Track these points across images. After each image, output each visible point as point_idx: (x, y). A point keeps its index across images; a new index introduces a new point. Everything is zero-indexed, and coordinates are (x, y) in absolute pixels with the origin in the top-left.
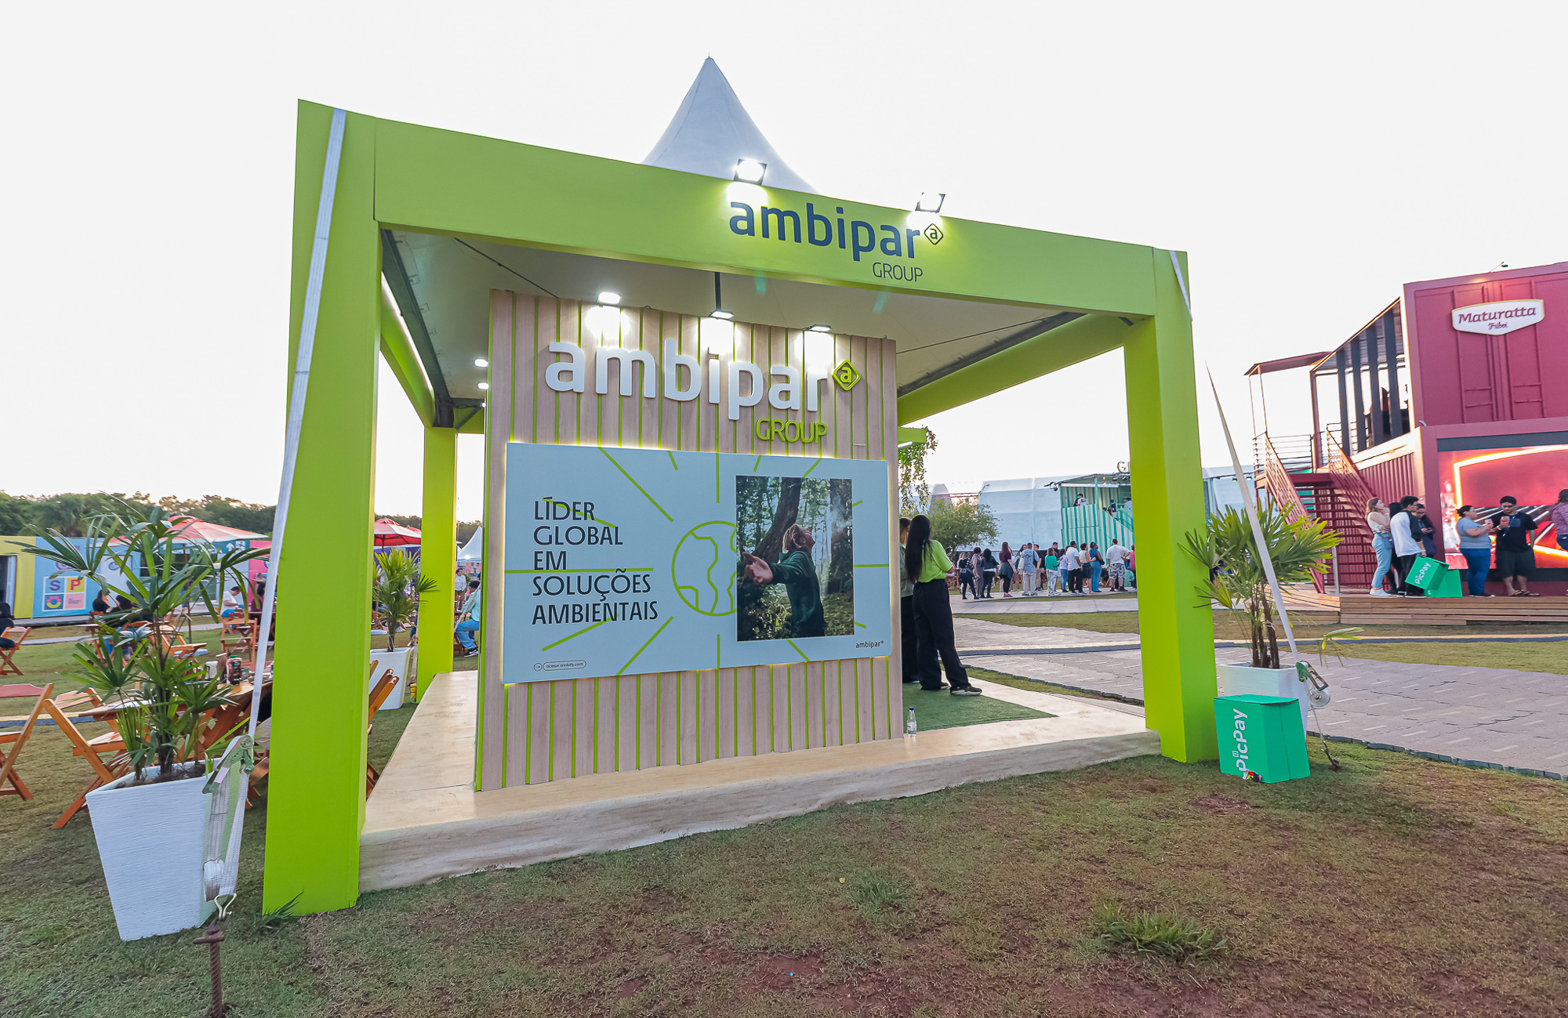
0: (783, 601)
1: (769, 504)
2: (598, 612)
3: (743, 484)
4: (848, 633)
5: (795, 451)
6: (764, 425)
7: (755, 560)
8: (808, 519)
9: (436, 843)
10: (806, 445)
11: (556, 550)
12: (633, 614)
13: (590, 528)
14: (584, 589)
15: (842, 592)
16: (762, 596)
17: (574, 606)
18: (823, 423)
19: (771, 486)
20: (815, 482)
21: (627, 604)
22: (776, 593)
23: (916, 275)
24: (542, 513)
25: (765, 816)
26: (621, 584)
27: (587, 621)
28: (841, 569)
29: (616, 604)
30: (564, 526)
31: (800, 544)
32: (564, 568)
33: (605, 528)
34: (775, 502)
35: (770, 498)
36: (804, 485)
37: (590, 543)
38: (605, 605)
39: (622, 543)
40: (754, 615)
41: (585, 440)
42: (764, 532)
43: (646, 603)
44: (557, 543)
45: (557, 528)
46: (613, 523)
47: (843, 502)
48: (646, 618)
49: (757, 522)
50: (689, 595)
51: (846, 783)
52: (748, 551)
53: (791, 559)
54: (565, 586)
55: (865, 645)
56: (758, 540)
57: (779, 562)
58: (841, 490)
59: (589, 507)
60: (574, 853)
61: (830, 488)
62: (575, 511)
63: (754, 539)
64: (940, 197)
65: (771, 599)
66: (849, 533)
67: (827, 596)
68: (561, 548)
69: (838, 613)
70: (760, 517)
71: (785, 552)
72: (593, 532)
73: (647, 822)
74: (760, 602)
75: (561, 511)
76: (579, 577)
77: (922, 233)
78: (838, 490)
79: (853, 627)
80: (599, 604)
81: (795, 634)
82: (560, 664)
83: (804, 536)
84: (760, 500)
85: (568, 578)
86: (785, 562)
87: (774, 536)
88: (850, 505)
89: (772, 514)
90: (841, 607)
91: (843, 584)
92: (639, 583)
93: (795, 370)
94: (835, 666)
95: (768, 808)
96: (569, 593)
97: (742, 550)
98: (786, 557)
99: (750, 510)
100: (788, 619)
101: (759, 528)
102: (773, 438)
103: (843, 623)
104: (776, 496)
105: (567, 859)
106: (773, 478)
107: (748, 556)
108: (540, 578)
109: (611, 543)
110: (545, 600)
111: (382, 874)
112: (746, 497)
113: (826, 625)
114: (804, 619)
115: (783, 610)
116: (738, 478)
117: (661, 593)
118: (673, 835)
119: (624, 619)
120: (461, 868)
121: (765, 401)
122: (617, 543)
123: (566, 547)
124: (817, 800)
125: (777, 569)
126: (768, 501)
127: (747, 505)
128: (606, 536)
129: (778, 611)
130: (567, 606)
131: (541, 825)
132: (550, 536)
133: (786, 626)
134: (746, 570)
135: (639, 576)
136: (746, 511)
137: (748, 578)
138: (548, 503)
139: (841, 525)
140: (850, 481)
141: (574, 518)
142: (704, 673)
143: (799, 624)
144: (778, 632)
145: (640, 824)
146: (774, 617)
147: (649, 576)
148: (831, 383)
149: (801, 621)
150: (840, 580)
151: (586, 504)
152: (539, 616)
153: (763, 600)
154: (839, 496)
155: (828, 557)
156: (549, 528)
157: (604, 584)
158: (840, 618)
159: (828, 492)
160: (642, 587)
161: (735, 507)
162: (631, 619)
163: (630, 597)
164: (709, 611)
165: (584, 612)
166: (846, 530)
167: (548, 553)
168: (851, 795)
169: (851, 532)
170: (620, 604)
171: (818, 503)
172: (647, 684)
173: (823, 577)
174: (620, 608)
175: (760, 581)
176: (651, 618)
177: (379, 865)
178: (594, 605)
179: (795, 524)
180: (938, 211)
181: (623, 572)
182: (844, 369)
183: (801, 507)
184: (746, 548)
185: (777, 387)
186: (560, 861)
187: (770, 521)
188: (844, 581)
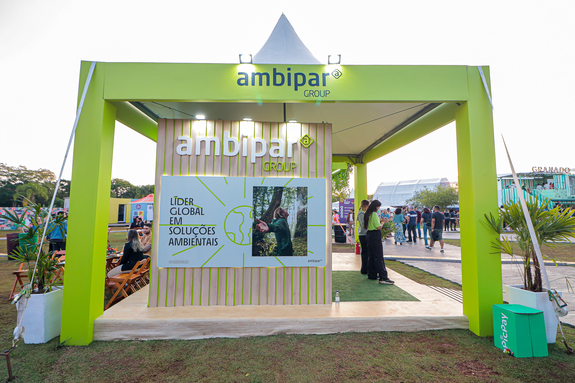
0: (273, 240)
1: (268, 198)
2: (194, 242)
3: (256, 190)
4: (304, 255)
5: (281, 175)
6: (267, 164)
7: (260, 222)
8: (286, 204)
9: (118, 327)
10: (283, 171)
11: (178, 217)
12: (208, 243)
13: (191, 208)
14: (189, 232)
15: (302, 237)
16: (263, 237)
17: (185, 239)
18: (294, 162)
19: (269, 190)
20: (290, 188)
21: (205, 239)
22: (270, 236)
23: (326, 94)
24: (173, 203)
25: (248, 334)
26: (203, 231)
27: (189, 245)
28: (302, 227)
29: (201, 239)
30: (181, 207)
31: (282, 216)
32: (181, 224)
33: (197, 208)
34: (271, 197)
35: (268, 195)
36: (284, 190)
37: (191, 214)
38: (197, 239)
39: (204, 215)
40: (260, 246)
41: (191, 174)
42: (265, 210)
43: (213, 239)
44: (179, 214)
45: (179, 208)
46: (200, 206)
47: (303, 197)
48: (213, 245)
49: (262, 206)
50: (231, 236)
51: (287, 324)
52: (258, 218)
53: (277, 222)
54: (181, 231)
55: (313, 261)
56: (262, 214)
57: (272, 223)
58: (302, 192)
59: (191, 200)
60: (167, 338)
61: (297, 191)
62: (186, 202)
63: (260, 213)
64: (338, 57)
65: (268, 239)
66: (305, 211)
67: (294, 238)
68: (180, 216)
69: (300, 246)
70: (263, 204)
71: (275, 219)
72: (192, 210)
73: (197, 330)
74: (263, 240)
75: (181, 202)
76: (187, 228)
77: (330, 74)
78: (301, 192)
79: (307, 253)
80: (194, 239)
81: (279, 255)
82: (179, 261)
83: (284, 212)
84: (264, 197)
85: (183, 228)
86: (274, 223)
87: (270, 212)
88: (307, 199)
89: (269, 203)
90: (301, 244)
91: (302, 233)
92: (210, 231)
93: (282, 140)
94: (298, 270)
95: (249, 331)
96: (183, 234)
97: (255, 218)
98: (275, 221)
99: (259, 201)
100: (275, 248)
101: (263, 209)
102: (271, 170)
103: (302, 251)
104: (271, 195)
105: (164, 340)
106: (270, 187)
107: (257, 220)
108: (172, 227)
109: (199, 214)
110: (174, 236)
111: (101, 335)
112: (257, 196)
113: (293, 251)
114: (283, 248)
115: (273, 244)
116: (254, 187)
117: (219, 235)
118: (207, 337)
119: (204, 245)
120: (126, 337)
121: (268, 154)
122: (202, 214)
123: (182, 216)
124: (272, 330)
125: (271, 226)
126: (267, 197)
127: (258, 199)
128: (198, 211)
129: (271, 244)
130: (182, 239)
131: (155, 325)
132: (176, 212)
133: (275, 251)
134: (257, 226)
135: (210, 228)
136: (257, 201)
137: (257, 229)
138: (176, 199)
139: (302, 207)
140: (306, 188)
141: (186, 205)
142: (238, 269)
143: (281, 250)
144: (271, 253)
145: (194, 330)
146: (269, 247)
147: (214, 228)
148: (299, 145)
149: (282, 249)
150: (300, 232)
151: (190, 199)
152: (171, 242)
153: (264, 239)
154: (301, 195)
155: (295, 222)
156: (176, 208)
157: (196, 231)
158: (301, 248)
159: (296, 192)
160: (212, 232)
161: (252, 199)
162: (207, 245)
163: (207, 236)
164: (240, 243)
165: (188, 242)
166: (304, 209)
167: (175, 218)
168: (289, 330)
169: (307, 210)
171: (291, 198)
172: (213, 272)
174: (202, 240)
175: (263, 231)
176: (215, 245)
177: (100, 331)
178: (192, 239)
179: (280, 207)
180: (339, 63)
181: (204, 226)
182: (305, 138)
183: (283, 200)
184: (257, 217)
185: (273, 148)
186: (161, 340)
187: (268, 205)
188: (303, 232)
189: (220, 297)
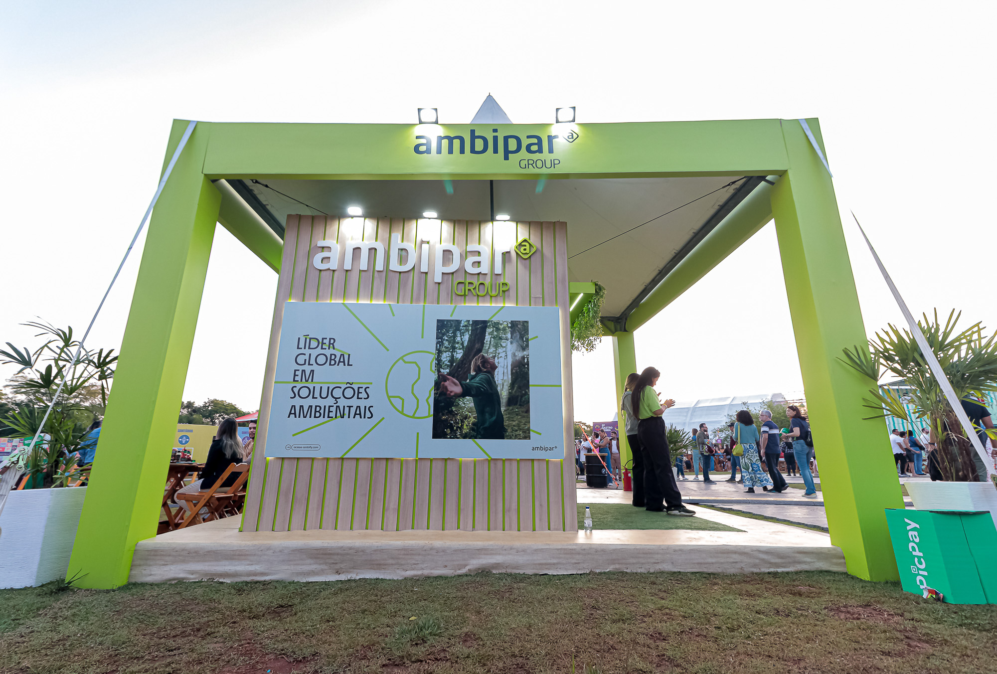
0: (470, 410)
1: (461, 339)
2: (332, 412)
3: (443, 326)
4: (525, 438)
5: (484, 302)
6: (460, 285)
7: (448, 379)
8: (492, 350)
9: (180, 555)
10: (487, 296)
11: (308, 369)
12: (356, 414)
13: (331, 355)
14: (324, 395)
15: (520, 405)
16: (453, 405)
17: (316, 406)
18: (506, 281)
19: (463, 326)
20: (498, 323)
21: (352, 406)
22: (464, 404)
23: (554, 164)
24: (302, 345)
25: (419, 573)
26: (349, 393)
27: (324, 417)
28: (519, 387)
29: (344, 407)
30: (314, 353)
31: (485, 368)
32: (312, 381)
33: (341, 355)
34: (466, 337)
35: (462, 334)
36: (490, 325)
37: (330, 365)
38: (337, 406)
39: (352, 365)
40: (446, 420)
41: (335, 299)
42: (457, 359)
43: (365, 407)
44: (309, 364)
45: (310, 354)
46: (346, 351)
47: (521, 337)
48: (365, 417)
49: (452, 352)
50: (397, 402)
51: (493, 554)
52: (444, 373)
53: (477, 379)
54: (311, 393)
55: (541, 448)
56: (452, 365)
57: (468, 381)
58: (520, 330)
59: (332, 341)
60: (267, 578)
61: (511, 327)
62: (323, 343)
63: (448, 363)
64: (572, 110)
65: (461, 408)
66: (526, 361)
67: (507, 408)
68: (311, 368)
69: (516, 422)
70: (454, 348)
71: (473, 373)
72: (333, 357)
73: (326, 563)
74: (452, 410)
75: (314, 344)
76: (321, 387)
77: (560, 137)
78: (517, 328)
79: (529, 433)
80: (333, 406)
81: (480, 436)
82: (303, 446)
83: (489, 362)
84: (455, 336)
85: (314, 387)
86: (472, 381)
87: (465, 361)
88: (527, 340)
89: (463, 346)
90: (519, 417)
91: (521, 399)
92: (361, 393)
93: (486, 248)
94: (514, 464)
95: (423, 566)
96: (313, 398)
97: (439, 371)
98: (473, 377)
99: (446, 343)
100: (474, 424)
101: (452, 356)
102: (467, 294)
103: (520, 429)
104: (467, 333)
105: (262, 582)
106: (465, 321)
107: (443, 376)
108: (296, 387)
109: (345, 365)
110: (298, 402)
111: (144, 572)
112: (444, 334)
113: (506, 431)
114: (487, 425)
115: (470, 417)
116: (438, 321)
117: (376, 400)
118: (343, 577)
119: (349, 417)
120: (192, 577)
121: (462, 270)
122: (348, 365)
123: (315, 367)
124: (466, 565)
125: (466, 386)
126: (461, 337)
127: (444, 340)
128: (342, 360)
129: (466, 417)
130: (311, 406)
131: (249, 553)
132: (305, 360)
133: (472, 429)
134: (441, 386)
135: (362, 388)
136: (443, 344)
137: (443, 391)
138: (306, 338)
139: (520, 354)
140: (527, 322)
141: (322, 348)
142: (406, 461)
143: (483, 428)
144: (466, 433)
145: (320, 564)
146: (462, 422)
147: (369, 388)
148: (513, 254)
149: (485, 426)
150: (518, 396)
151: (330, 339)
152: (292, 412)
153: (454, 409)
154: (518, 333)
155: (508, 378)
156: (305, 354)
157: (337, 393)
158: (518, 425)
159: (508, 330)
160: (363, 395)
161: (434, 341)
162: (354, 417)
163: (355, 402)
164: (411, 414)
165: (322, 411)
166: (523, 358)
167: (303, 371)
168: (497, 566)
169: (528, 360)
170: (347, 406)
171: (501, 339)
172: (363, 467)
173: (504, 393)
174: (347, 409)
175: (452, 394)
176: (368, 418)
177: (143, 565)
178: (330, 407)
179: (481, 353)
180: (574, 121)
181: (351, 385)
182: (522, 244)
183: (487, 341)
184: (442, 370)
185: (471, 259)
186: (257, 582)
187: (461, 351)
188: (522, 397)
189: (372, 515)
